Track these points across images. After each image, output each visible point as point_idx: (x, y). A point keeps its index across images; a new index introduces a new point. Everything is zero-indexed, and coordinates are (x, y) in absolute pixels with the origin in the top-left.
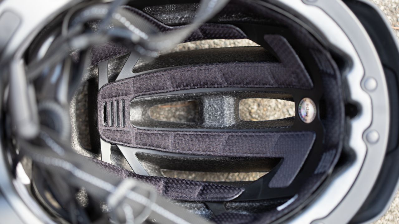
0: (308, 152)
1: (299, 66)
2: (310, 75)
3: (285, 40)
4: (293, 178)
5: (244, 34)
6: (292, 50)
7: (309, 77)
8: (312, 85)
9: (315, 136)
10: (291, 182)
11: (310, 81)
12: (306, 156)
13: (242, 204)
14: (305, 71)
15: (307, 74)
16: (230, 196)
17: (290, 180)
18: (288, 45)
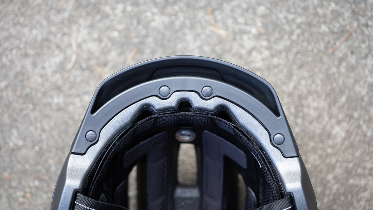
0: (219, 137)
1: (148, 142)
2: (156, 133)
3: (127, 153)
4: (239, 150)
5: (123, 183)
6: (135, 147)
7: (158, 135)
8: (164, 132)
9: (206, 131)
10: (242, 152)
11: (161, 134)
12: (222, 139)
13: (261, 191)
14: (153, 137)
15: (156, 136)
16: (253, 199)
17: (241, 153)
18: (131, 150)
